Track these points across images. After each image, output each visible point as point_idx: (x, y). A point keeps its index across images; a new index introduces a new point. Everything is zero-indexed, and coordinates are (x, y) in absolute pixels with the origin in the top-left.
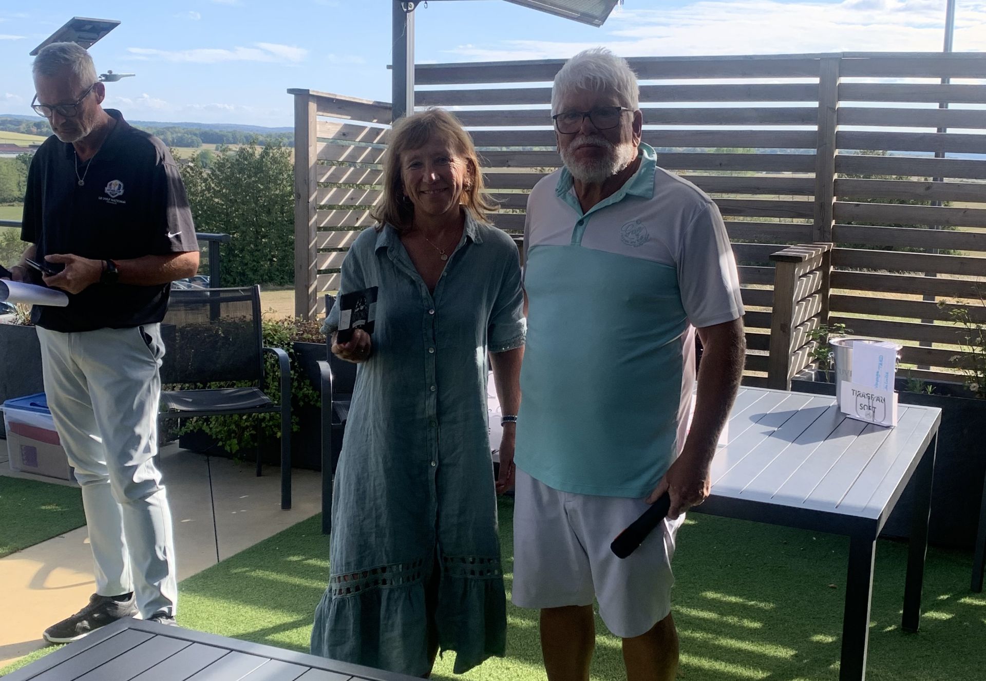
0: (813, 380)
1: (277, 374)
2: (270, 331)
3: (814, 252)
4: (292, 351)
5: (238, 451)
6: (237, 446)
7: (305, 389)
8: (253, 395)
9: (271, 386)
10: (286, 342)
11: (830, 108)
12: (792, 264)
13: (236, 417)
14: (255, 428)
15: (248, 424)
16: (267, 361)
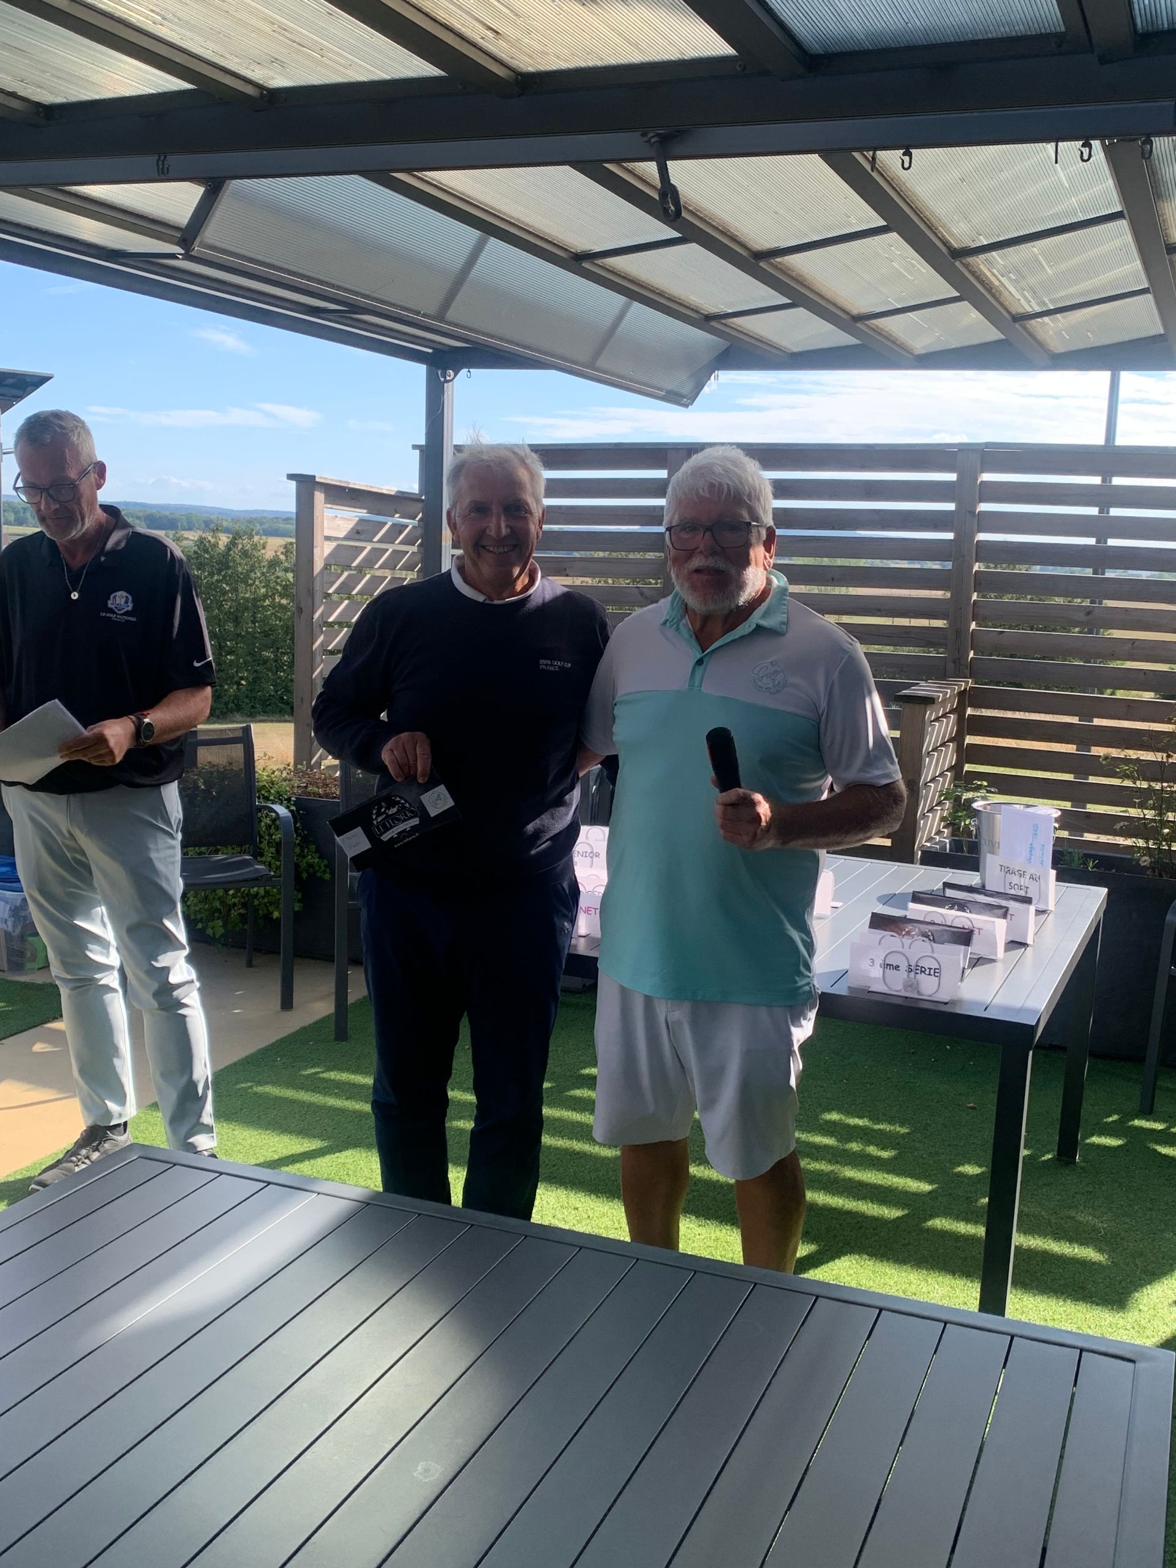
0: (948, 851)
1: (274, 837)
2: (265, 783)
3: (949, 691)
4: (293, 808)
5: (222, 935)
6: (221, 928)
7: (310, 857)
8: (245, 864)
9: (266, 853)
10: (286, 797)
11: (969, 512)
12: (923, 706)
13: (220, 892)
14: (244, 905)
15: (236, 900)
16: (261, 821)
